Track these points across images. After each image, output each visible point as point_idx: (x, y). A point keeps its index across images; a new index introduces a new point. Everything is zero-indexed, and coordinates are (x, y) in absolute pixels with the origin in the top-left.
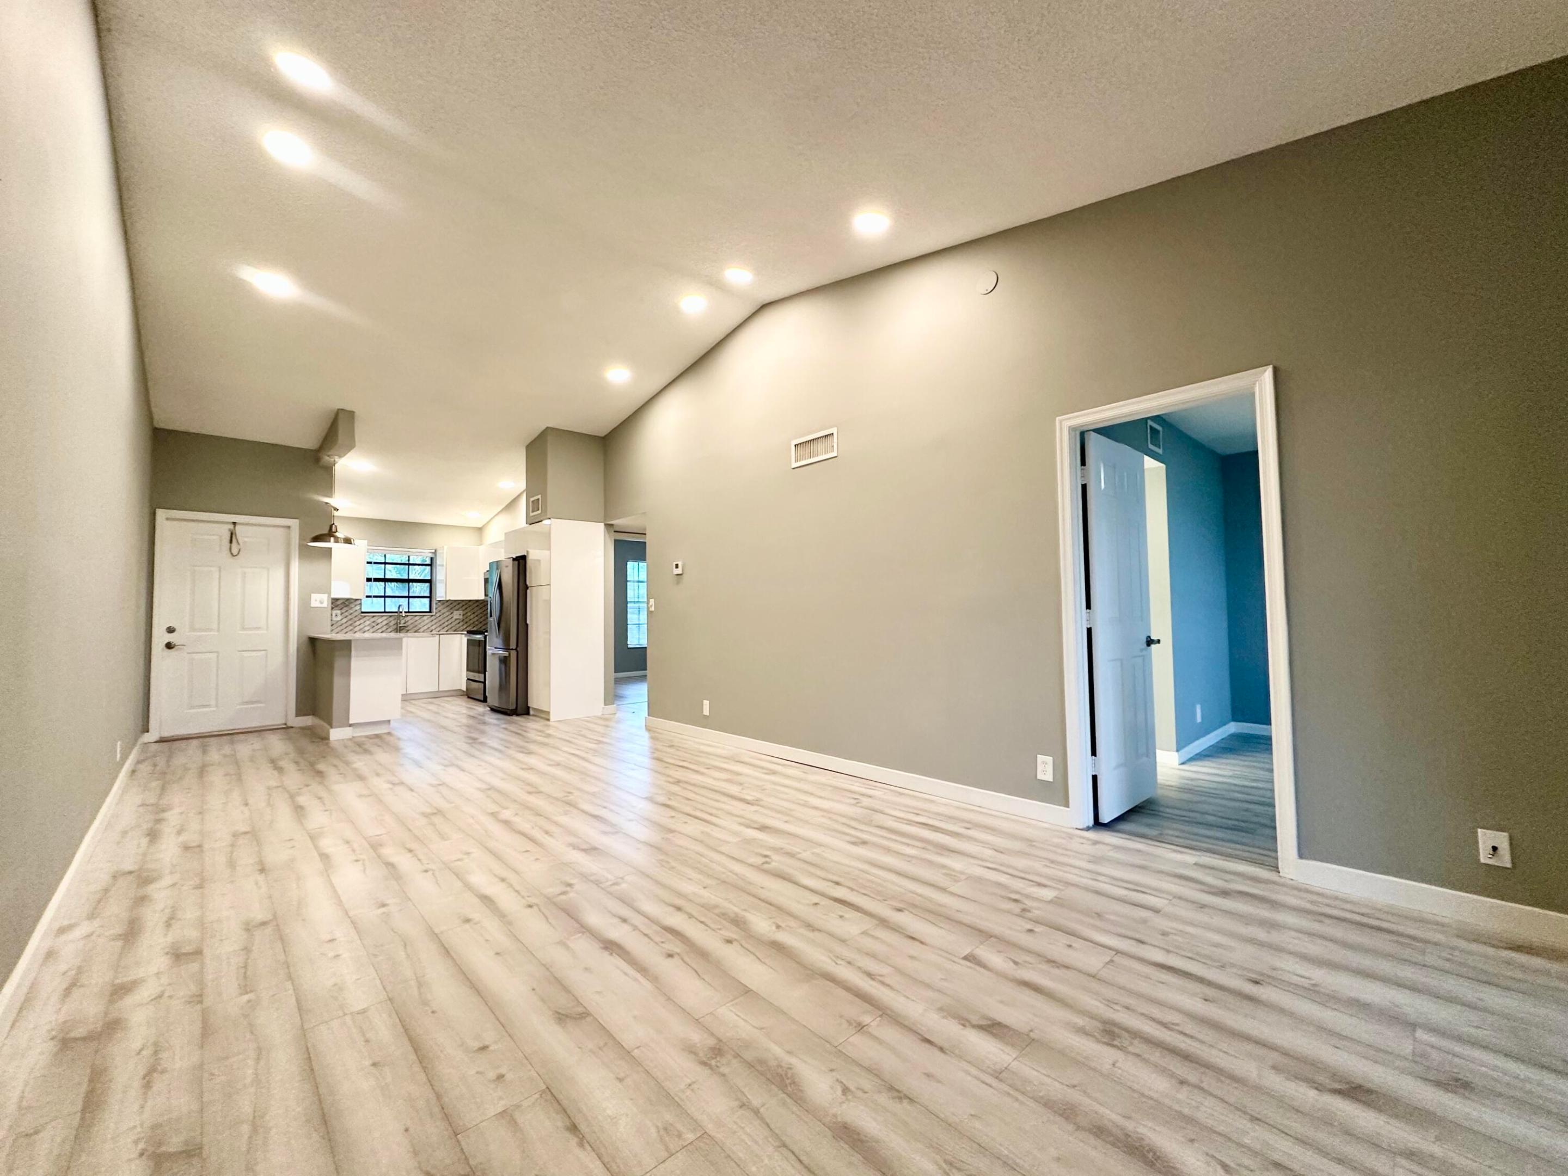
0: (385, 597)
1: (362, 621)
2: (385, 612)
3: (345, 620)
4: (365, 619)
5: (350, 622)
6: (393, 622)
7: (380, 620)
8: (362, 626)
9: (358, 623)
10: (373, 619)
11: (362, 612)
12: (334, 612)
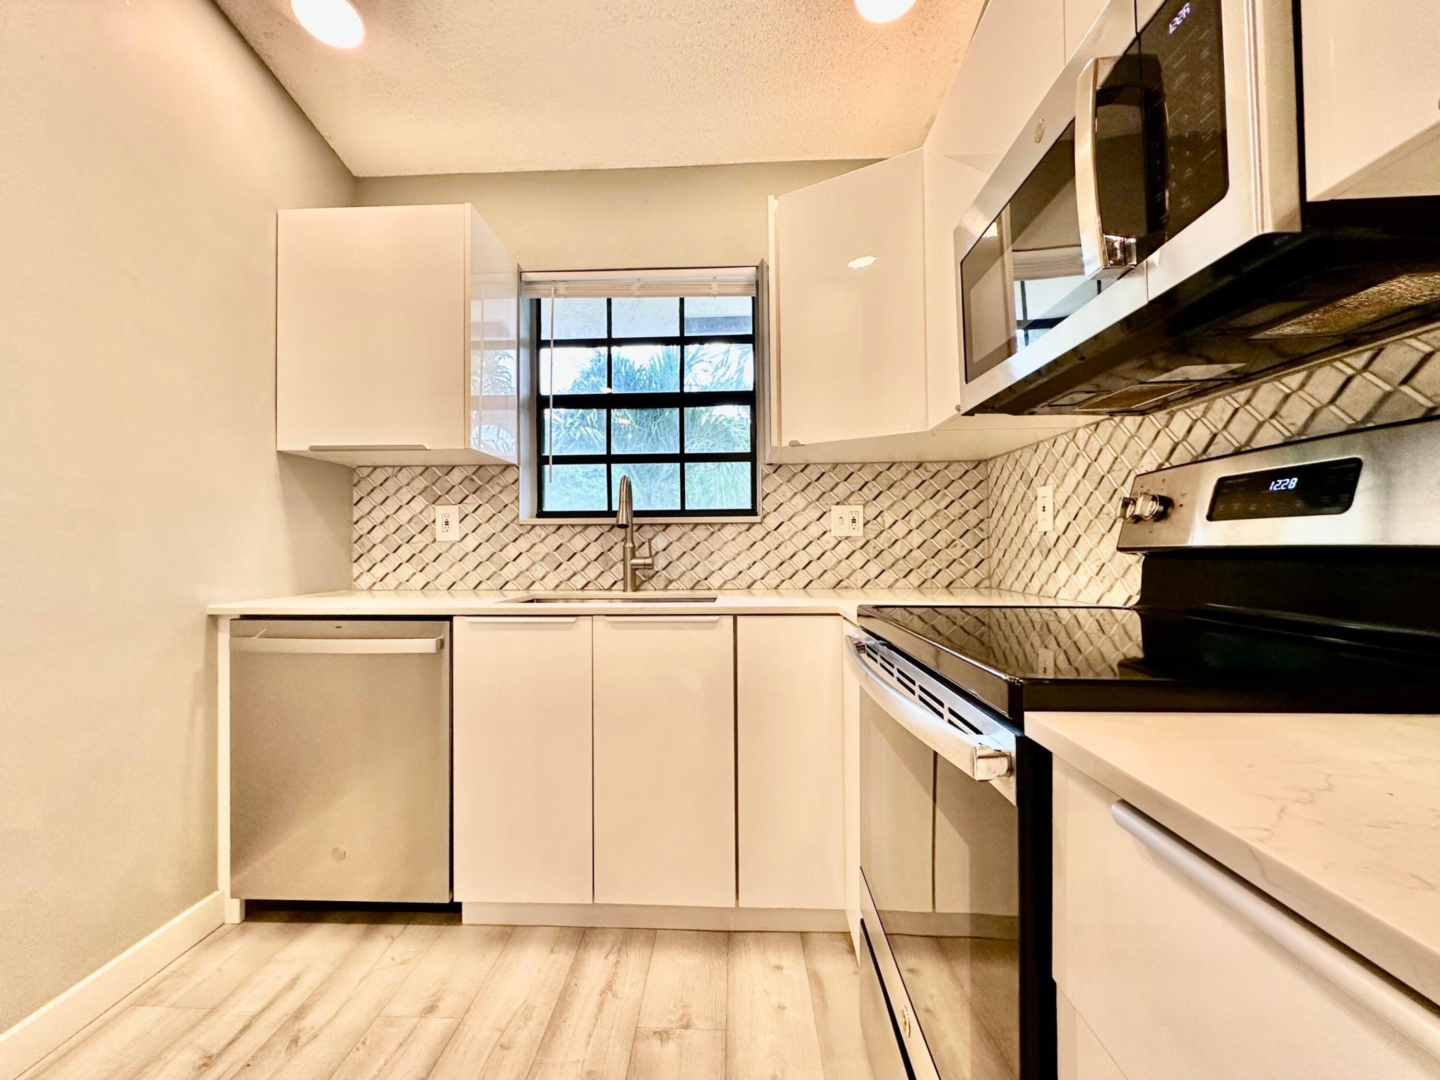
0: (609, 459)
1: (523, 544)
2: (609, 513)
3: (474, 539)
5: (485, 551)
6: (620, 551)
7: (583, 541)
10: (557, 540)
11: (541, 514)
12: (440, 512)
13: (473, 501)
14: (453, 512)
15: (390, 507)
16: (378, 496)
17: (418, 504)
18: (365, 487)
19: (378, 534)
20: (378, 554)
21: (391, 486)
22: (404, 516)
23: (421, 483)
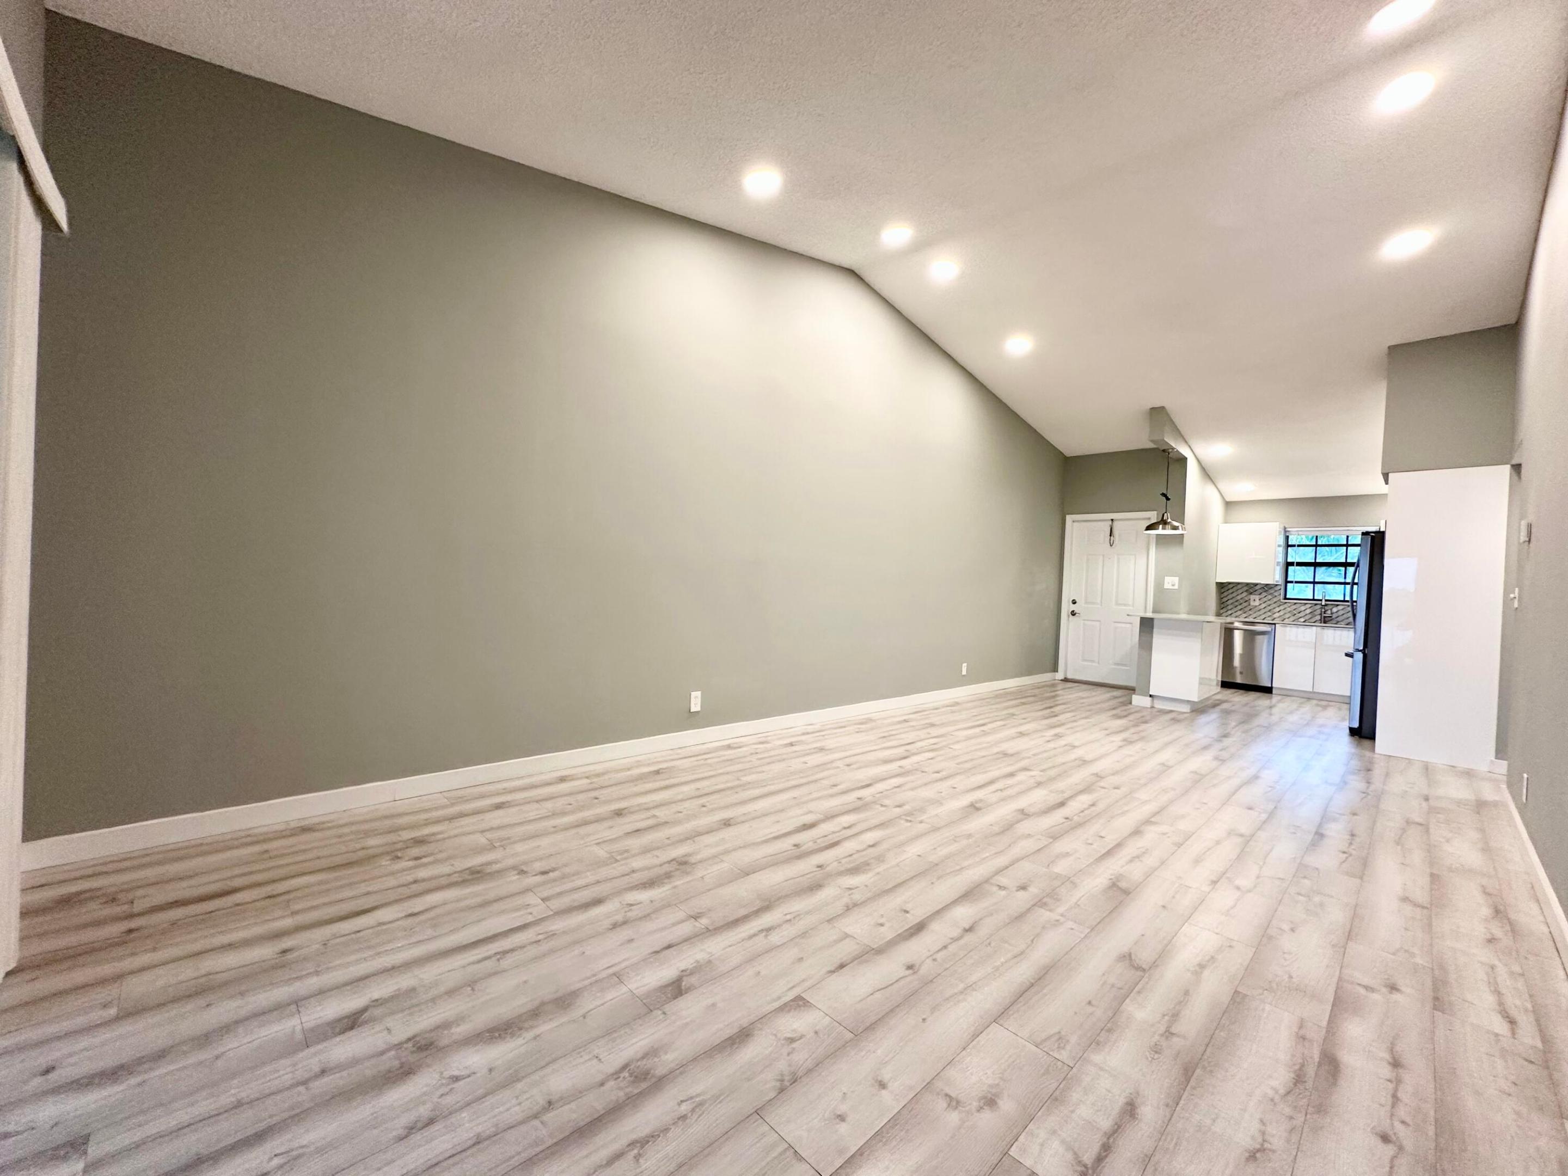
0: (1314, 583)
1: (1282, 608)
2: (1314, 600)
3: (1263, 605)
4: (1286, 606)
5: (1269, 608)
6: (1319, 612)
7: (1303, 608)
8: (1281, 613)
9: (1278, 609)
10: (1294, 607)
11: (1285, 598)
12: (1252, 597)
13: (1264, 594)
14: (1257, 597)
15: (1234, 595)
16: (1230, 591)
17: (1245, 594)
18: (1226, 589)
19: (1230, 602)
20: (1229, 607)
21: (1235, 588)
22: (1239, 597)
23: (1246, 588)
